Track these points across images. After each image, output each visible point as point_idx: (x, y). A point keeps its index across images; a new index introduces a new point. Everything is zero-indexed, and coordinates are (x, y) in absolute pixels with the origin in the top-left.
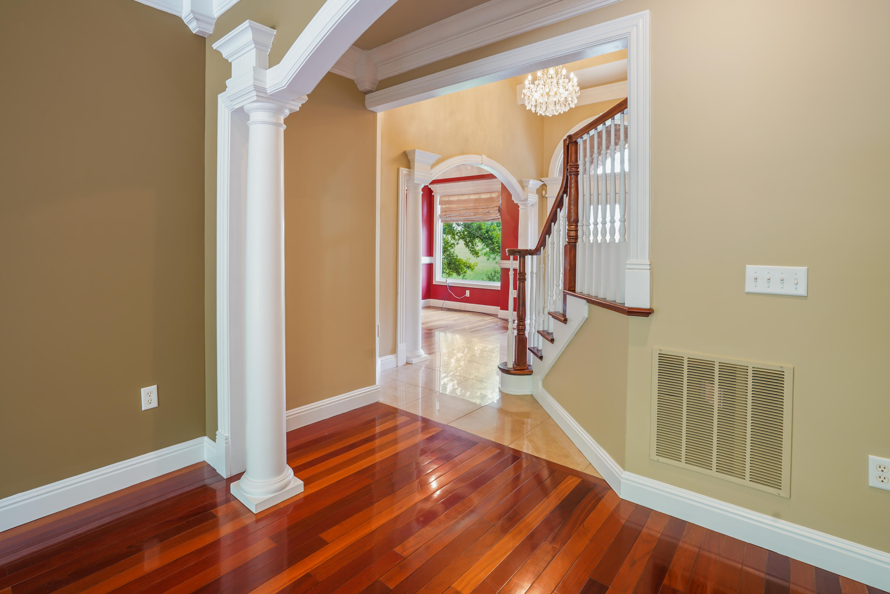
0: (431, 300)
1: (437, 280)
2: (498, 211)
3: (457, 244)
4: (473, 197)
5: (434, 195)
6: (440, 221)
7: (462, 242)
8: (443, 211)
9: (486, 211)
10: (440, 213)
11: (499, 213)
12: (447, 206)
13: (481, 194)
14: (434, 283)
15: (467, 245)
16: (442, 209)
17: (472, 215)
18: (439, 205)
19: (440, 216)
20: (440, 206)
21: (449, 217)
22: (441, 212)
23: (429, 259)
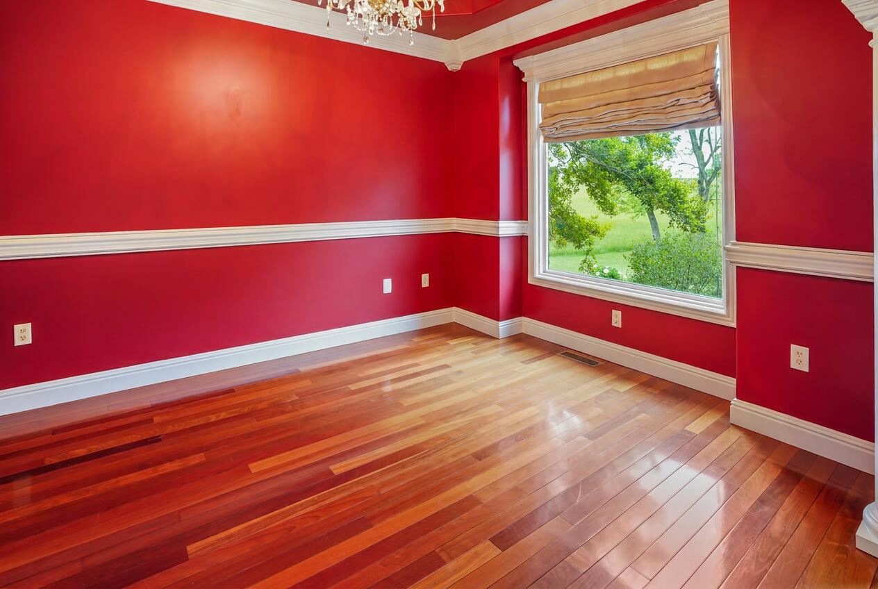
0: (523, 318)
1: (537, 275)
2: (711, 97)
3: (576, 191)
4: (624, 72)
5: (526, 83)
6: (542, 139)
7: (583, 188)
8: (547, 115)
9: (671, 100)
10: (541, 121)
11: (714, 102)
12: (558, 102)
13: (649, 61)
14: (530, 281)
15: (592, 192)
16: (544, 110)
17: (626, 116)
18: (539, 102)
19: (542, 127)
20: (540, 105)
21: (562, 127)
22: (544, 118)
23: (517, 225)
